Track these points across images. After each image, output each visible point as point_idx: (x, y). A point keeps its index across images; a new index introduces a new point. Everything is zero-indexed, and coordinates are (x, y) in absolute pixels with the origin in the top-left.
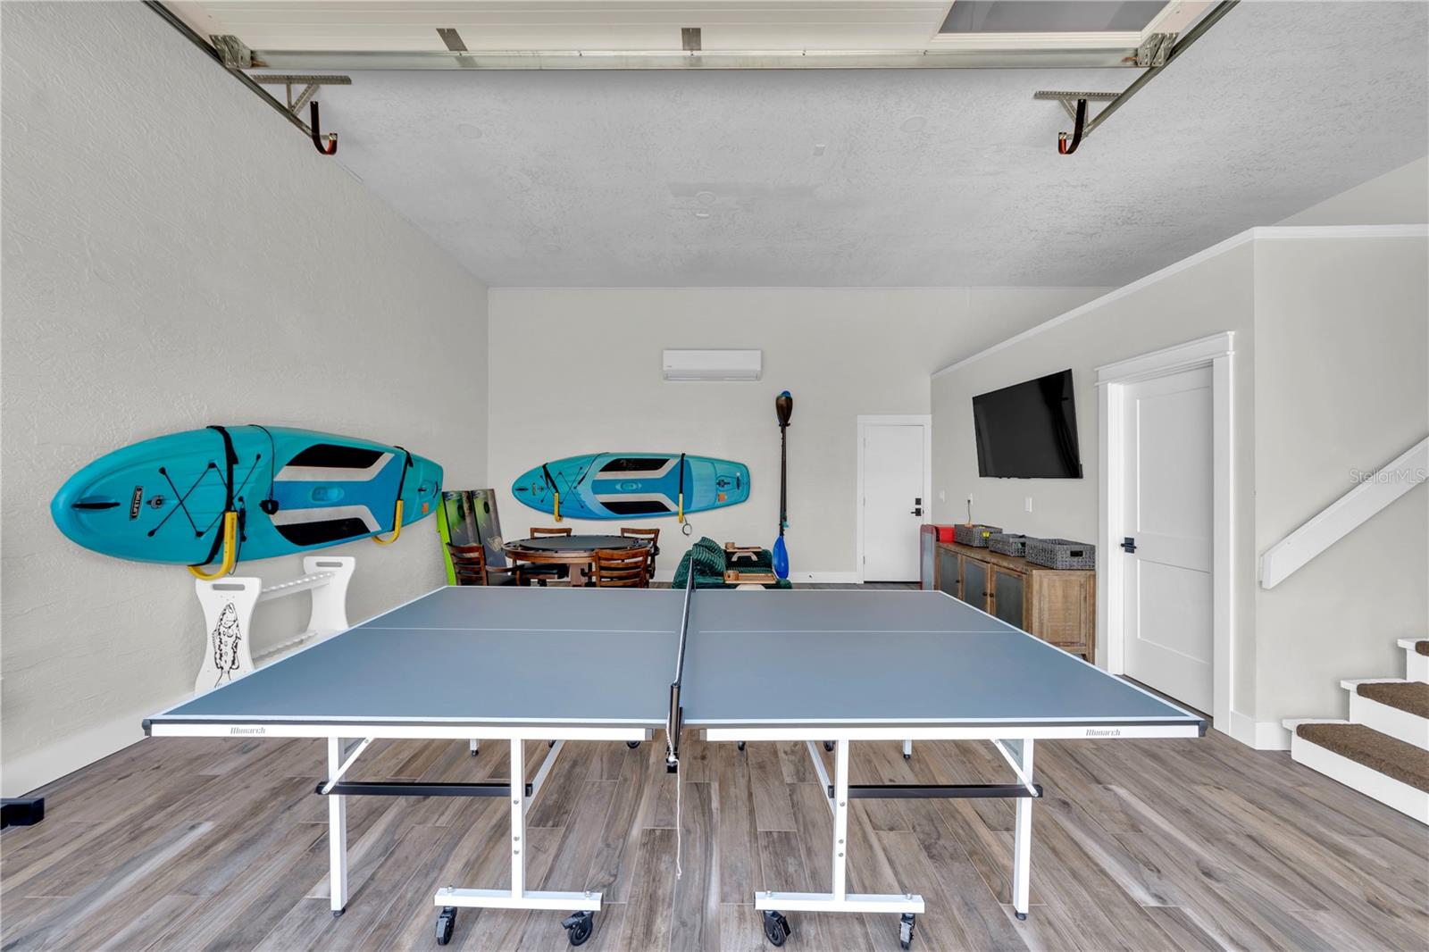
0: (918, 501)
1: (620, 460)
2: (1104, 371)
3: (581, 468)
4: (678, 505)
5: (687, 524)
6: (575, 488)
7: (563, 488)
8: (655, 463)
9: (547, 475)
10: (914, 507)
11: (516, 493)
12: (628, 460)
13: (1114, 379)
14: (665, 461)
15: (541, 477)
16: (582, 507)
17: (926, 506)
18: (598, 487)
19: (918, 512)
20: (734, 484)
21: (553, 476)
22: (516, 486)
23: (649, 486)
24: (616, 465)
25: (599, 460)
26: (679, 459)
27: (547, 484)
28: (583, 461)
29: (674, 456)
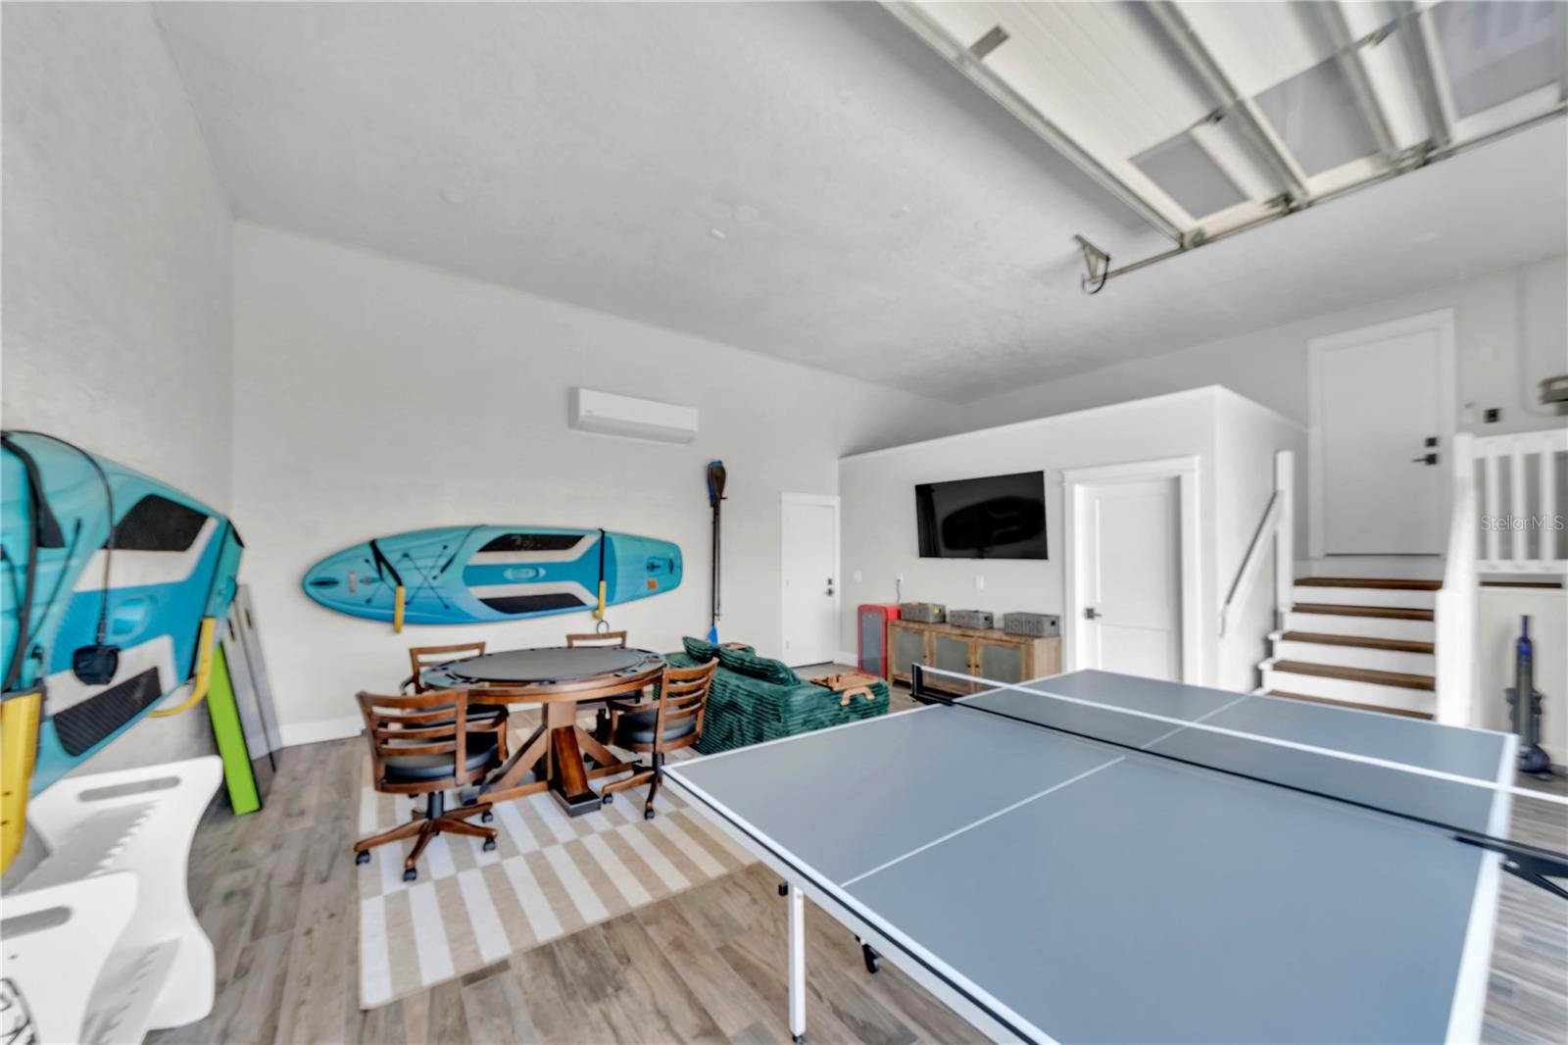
0: (830, 582)
1: (510, 536)
2: (1069, 475)
3: (445, 547)
4: (598, 597)
5: (602, 621)
6: (435, 578)
7: (411, 578)
8: (566, 541)
9: (379, 557)
10: (827, 587)
11: (312, 590)
12: (525, 537)
13: (1081, 481)
14: (579, 538)
15: (367, 561)
16: (447, 607)
17: (836, 586)
18: (474, 576)
19: (830, 592)
20: (664, 568)
21: (392, 557)
22: (312, 577)
23: (557, 572)
24: (505, 543)
25: (476, 535)
26: (598, 537)
27: (380, 572)
28: (448, 536)
29: (591, 532)
